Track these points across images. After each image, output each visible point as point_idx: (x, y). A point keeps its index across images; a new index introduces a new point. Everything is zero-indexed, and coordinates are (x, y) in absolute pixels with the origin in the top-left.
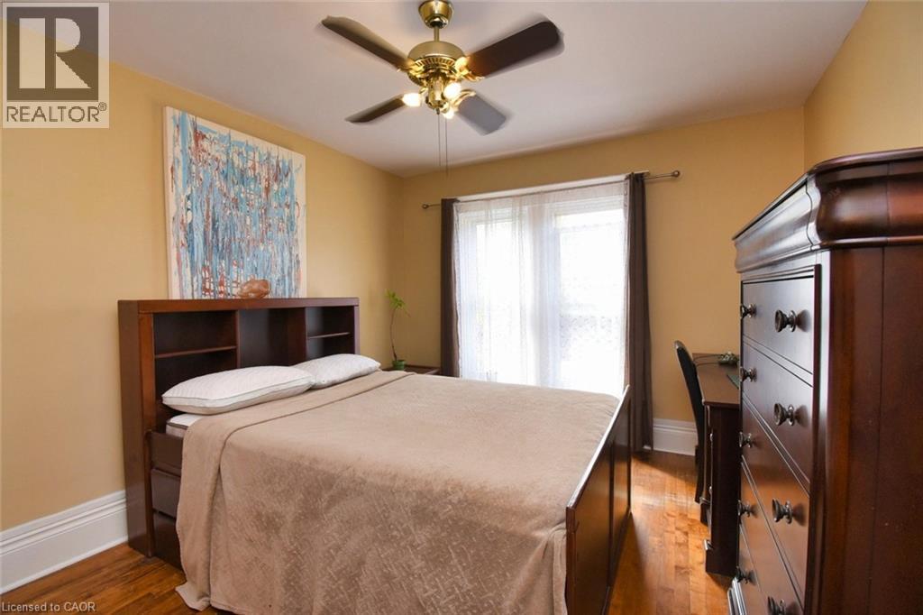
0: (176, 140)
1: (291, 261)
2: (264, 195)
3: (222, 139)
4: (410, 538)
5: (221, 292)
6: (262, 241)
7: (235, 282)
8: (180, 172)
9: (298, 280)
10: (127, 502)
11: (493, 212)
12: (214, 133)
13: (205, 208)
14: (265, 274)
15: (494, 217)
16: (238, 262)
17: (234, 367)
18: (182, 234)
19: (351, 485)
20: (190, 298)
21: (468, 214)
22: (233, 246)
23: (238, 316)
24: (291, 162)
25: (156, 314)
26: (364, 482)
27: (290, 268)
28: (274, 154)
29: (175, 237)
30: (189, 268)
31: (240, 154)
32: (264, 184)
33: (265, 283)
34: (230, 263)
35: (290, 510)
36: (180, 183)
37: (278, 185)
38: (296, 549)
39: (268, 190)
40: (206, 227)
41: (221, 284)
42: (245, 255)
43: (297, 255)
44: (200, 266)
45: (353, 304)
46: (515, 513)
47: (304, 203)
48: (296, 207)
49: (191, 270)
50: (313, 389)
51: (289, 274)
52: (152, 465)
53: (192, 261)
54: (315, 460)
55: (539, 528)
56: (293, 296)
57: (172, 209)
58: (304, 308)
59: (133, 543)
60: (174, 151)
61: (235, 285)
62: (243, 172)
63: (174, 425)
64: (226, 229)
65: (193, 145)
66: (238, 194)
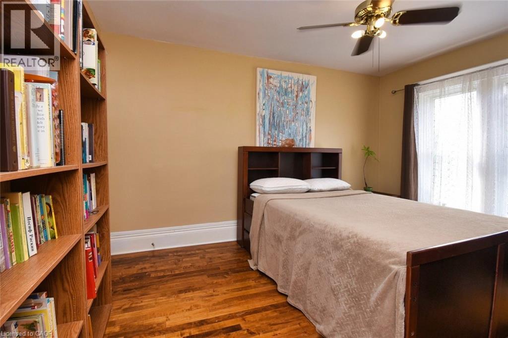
0: (260, 81)
1: (307, 130)
2: (295, 99)
3: (278, 76)
4: (330, 256)
5: (275, 145)
6: (293, 121)
7: (281, 140)
8: (261, 94)
9: (310, 139)
10: (237, 225)
11: (447, 89)
12: (275, 74)
13: (270, 108)
14: (294, 137)
15: (447, 92)
16: (282, 131)
17: (277, 177)
18: (261, 120)
19: (308, 227)
20: (263, 146)
21: (426, 93)
22: (281, 124)
23: (279, 154)
24: (309, 81)
25: (249, 152)
26: (313, 226)
27: (306, 133)
28: (301, 79)
29: (259, 121)
30: (263, 135)
31: (285, 82)
32: (296, 94)
33: (293, 140)
34: (279, 132)
35: (285, 235)
36: (261, 99)
37: (302, 93)
38: (287, 251)
39: (297, 96)
40: (270, 116)
41: (275, 141)
42: (285, 128)
43: (310, 127)
44: (267, 133)
45: (339, 152)
46: (382, 253)
47: (315, 100)
48: (311, 103)
49: (264, 135)
50: (309, 191)
51: (306, 136)
52: (245, 211)
53: (264, 131)
54: (296, 215)
55: (394, 263)
56: (307, 147)
57: (258, 110)
58: (310, 153)
59: (237, 241)
60: (260, 86)
61: (280, 141)
62: (286, 90)
63: (252, 196)
64: (278, 117)
65: (267, 82)
66: (283, 100)
